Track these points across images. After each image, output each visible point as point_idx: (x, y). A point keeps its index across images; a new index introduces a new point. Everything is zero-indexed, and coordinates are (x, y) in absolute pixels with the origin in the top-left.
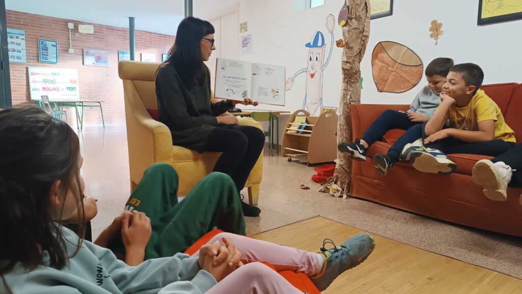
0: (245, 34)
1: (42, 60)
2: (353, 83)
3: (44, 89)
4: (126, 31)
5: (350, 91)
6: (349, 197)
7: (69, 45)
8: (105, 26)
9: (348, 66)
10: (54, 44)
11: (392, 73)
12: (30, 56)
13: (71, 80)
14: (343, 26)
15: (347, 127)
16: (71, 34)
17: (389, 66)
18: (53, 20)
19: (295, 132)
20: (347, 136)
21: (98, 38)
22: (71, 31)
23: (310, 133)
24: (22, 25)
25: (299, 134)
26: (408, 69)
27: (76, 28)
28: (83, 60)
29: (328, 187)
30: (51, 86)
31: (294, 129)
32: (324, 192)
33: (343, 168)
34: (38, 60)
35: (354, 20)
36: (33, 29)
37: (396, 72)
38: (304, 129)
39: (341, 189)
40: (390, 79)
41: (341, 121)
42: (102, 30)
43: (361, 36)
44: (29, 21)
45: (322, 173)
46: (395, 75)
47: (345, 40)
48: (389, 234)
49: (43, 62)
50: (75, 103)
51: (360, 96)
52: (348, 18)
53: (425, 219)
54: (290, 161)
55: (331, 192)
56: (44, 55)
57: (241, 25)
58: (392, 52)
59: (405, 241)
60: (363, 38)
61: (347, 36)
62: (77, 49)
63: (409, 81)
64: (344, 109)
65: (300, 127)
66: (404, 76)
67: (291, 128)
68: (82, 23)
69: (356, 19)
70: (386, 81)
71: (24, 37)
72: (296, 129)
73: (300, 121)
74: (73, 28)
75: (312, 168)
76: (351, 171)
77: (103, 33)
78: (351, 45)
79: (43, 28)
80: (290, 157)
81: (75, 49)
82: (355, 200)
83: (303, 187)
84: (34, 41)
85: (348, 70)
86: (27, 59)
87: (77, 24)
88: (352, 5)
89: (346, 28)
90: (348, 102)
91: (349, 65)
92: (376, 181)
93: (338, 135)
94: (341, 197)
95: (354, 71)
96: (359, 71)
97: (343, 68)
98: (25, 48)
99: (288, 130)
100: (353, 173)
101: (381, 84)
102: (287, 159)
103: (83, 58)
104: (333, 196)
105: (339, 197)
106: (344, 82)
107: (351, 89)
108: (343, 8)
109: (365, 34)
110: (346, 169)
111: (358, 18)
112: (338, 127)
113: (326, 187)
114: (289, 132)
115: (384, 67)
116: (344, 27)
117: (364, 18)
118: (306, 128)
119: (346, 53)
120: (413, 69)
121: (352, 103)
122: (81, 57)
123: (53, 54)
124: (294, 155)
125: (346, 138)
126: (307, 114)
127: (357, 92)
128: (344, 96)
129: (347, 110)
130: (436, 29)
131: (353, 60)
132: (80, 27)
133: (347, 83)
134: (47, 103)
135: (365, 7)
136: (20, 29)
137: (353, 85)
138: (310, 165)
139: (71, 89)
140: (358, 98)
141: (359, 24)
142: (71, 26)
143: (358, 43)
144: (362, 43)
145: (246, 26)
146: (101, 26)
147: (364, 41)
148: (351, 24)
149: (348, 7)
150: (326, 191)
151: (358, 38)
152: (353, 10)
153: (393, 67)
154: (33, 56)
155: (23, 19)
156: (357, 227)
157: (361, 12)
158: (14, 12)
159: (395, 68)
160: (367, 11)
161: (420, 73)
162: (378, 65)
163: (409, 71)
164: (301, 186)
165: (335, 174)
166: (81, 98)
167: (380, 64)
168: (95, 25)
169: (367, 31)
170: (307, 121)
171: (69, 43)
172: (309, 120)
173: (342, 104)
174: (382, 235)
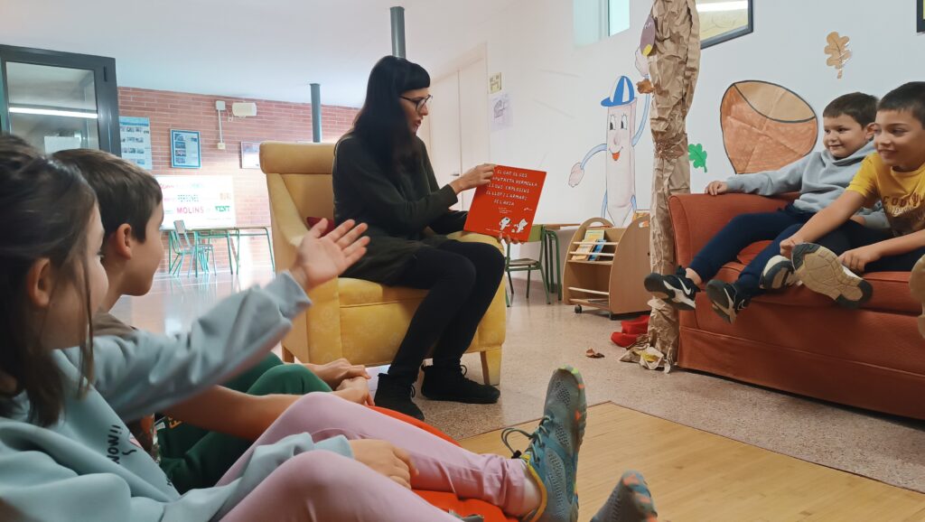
0: (498, 95)
1: (176, 164)
2: (673, 156)
3: (180, 210)
4: (308, 109)
5: (668, 171)
6: (674, 369)
7: (218, 137)
8: (274, 102)
9: (661, 127)
10: (195, 136)
11: (761, 139)
12: (158, 159)
13: (221, 194)
14: (650, 55)
15: (667, 239)
16: (222, 119)
17: (752, 126)
18: (193, 99)
19: (584, 257)
20: (667, 254)
21: (264, 122)
22: (221, 115)
23: (610, 258)
24: (144, 109)
25: (592, 262)
26: (788, 129)
27: (229, 108)
28: (241, 161)
29: (638, 353)
30: (191, 205)
31: (583, 253)
32: (631, 362)
33: (664, 316)
34: (170, 164)
35: (668, 43)
36: (161, 115)
37: (766, 136)
38: (603, 251)
39: (662, 355)
40: (756, 151)
41: (656, 228)
42: (269, 110)
43: (683, 69)
44: (156, 102)
45: (629, 328)
46: (764, 141)
47: (653, 80)
48: (741, 434)
49: (176, 167)
50: (226, 230)
51: (689, 180)
52: (656, 38)
53: (822, 406)
54: (579, 311)
55: (642, 362)
56: (179, 155)
57: (491, 80)
58: (756, 100)
59: (770, 446)
60: (688, 73)
61: (657, 72)
62: (230, 143)
63: (792, 151)
64: (659, 206)
65: (595, 249)
66: (783, 141)
67: (577, 252)
68: (238, 100)
69: (672, 41)
70: (750, 154)
71: (148, 128)
72: (587, 252)
73: (595, 237)
74: (224, 108)
75: (619, 322)
76: (678, 321)
77: (272, 114)
78: (664, 88)
79: (177, 112)
80: (580, 304)
81: (226, 142)
82: (687, 374)
83: (590, 354)
84: (163, 134)
85: (662, 133)
86: (154, 163)
87: (230, 101)
88: (663, 15)
89: (655, 58)
90: (666, 191)
91: (663, 123)
92: (723, 337)
93: (651, 254)
94: (660, 369)
95: (674, 134)
96: (683, 133)
97: (652, 131)
98: (149, 145)
99: (572, 255)
100: (681, 322)
101: (739, 161)
102: (573, 308)
103: (240, 157)
104: (646, 368)
105: (658, 369)
106: (657, 156)
107: (671, 168)
108: (647, 23)
109: (689, 65)
110: (669, 317)
111: (675, 39)
112: (651, 240)
113: (633, 353)
114: (574, 259)
115: (744, 128)
116: (651, 57)
117: (685, 37)
118: (606, 249)
119: (657, 104)
120: (799, 126)
121: (673, 194)
122: (237, 155)
123: (194, 152)
124: (586, 301)
125: (664, 258)
126: (607, 225)
127: (682, 172)
128: (659, 181)
129: (664, 207)
130: (837, 47)
131: (670, 115)
132: (235, 106)
133: (662, 157)
134: (183, 232)
135: (688, 19)
136: (142, 115)
137: (674, 160)
138: (615, 317)
139: (222, 209)
140: (685, 184)
141: (678, 49)
142: (221, 106)
143: (677, 82)
144: (686, 81)
145: (499, 80)
146: (269, 103)
147: (688, 78)
148: (662, 50)
149: (656, 22)
150: (633, 359)
151: (676, 73)
152: (665, 24)
153: (761, 128)
154: (163, 159)
155: (147, 100)
156: (681, 420)
157: (679, 26)
158: (134, 89)
159: (765, 128)
160: (691, 24)
161: (814, 133)
162: (732, 127)
163: (792, 132)
164: (588, 352)
165: (649, 329)
166: (238, 223)
167: (736, 123)
168: (257, 102)
169: (692, 60)
170: (606, 238)
171: (219, 133)
172: (609, 234)
173: (656, 196)
174: (727, 434)
